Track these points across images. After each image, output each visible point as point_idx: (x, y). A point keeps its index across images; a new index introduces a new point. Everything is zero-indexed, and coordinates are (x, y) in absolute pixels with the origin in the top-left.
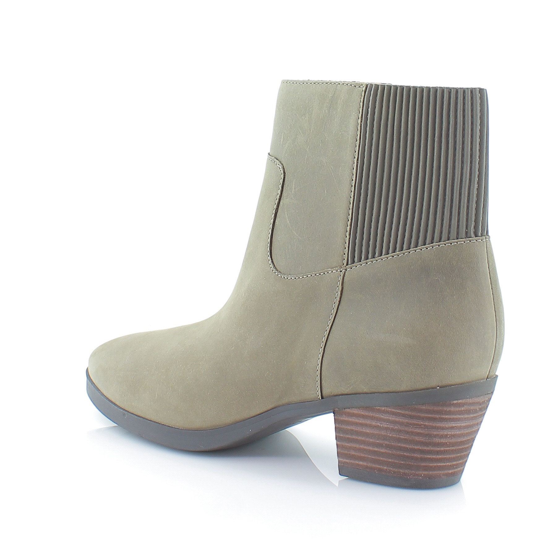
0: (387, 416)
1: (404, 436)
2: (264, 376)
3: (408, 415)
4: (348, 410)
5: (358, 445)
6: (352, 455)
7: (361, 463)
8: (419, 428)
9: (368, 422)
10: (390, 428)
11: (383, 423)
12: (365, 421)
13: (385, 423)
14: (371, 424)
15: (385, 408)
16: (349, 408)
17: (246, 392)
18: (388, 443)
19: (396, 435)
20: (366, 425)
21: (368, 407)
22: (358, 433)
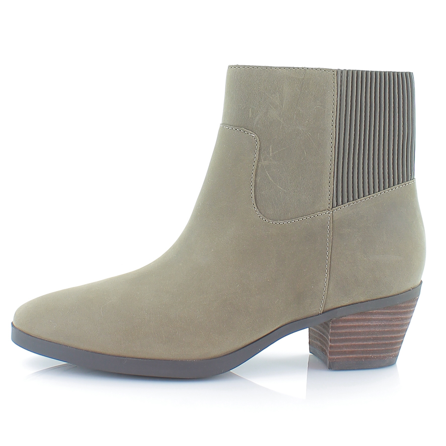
0: (377, 316)
1: (387, 329)
2: (275, 303)
3: (392, 313)
4: (344, 318)
5: (350, 343)
6: (344, 351)
7: (351, 356)
8: (398, 321)
9: (361, 323)
10: (378, 325)
11: (373, 322)
12: (358, 324)
13: (375, 322)
14: (363, 325)
15: (376, 310)
16: (346, 316)
17: (259, 319)
18: (375, 336)
19: (382, 329)
20: (359, 326)
21: (362, 313)
22: (351, 334)
